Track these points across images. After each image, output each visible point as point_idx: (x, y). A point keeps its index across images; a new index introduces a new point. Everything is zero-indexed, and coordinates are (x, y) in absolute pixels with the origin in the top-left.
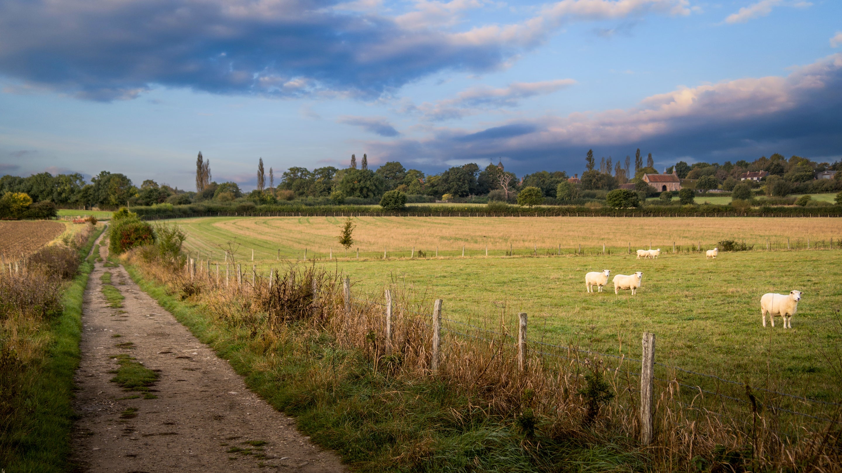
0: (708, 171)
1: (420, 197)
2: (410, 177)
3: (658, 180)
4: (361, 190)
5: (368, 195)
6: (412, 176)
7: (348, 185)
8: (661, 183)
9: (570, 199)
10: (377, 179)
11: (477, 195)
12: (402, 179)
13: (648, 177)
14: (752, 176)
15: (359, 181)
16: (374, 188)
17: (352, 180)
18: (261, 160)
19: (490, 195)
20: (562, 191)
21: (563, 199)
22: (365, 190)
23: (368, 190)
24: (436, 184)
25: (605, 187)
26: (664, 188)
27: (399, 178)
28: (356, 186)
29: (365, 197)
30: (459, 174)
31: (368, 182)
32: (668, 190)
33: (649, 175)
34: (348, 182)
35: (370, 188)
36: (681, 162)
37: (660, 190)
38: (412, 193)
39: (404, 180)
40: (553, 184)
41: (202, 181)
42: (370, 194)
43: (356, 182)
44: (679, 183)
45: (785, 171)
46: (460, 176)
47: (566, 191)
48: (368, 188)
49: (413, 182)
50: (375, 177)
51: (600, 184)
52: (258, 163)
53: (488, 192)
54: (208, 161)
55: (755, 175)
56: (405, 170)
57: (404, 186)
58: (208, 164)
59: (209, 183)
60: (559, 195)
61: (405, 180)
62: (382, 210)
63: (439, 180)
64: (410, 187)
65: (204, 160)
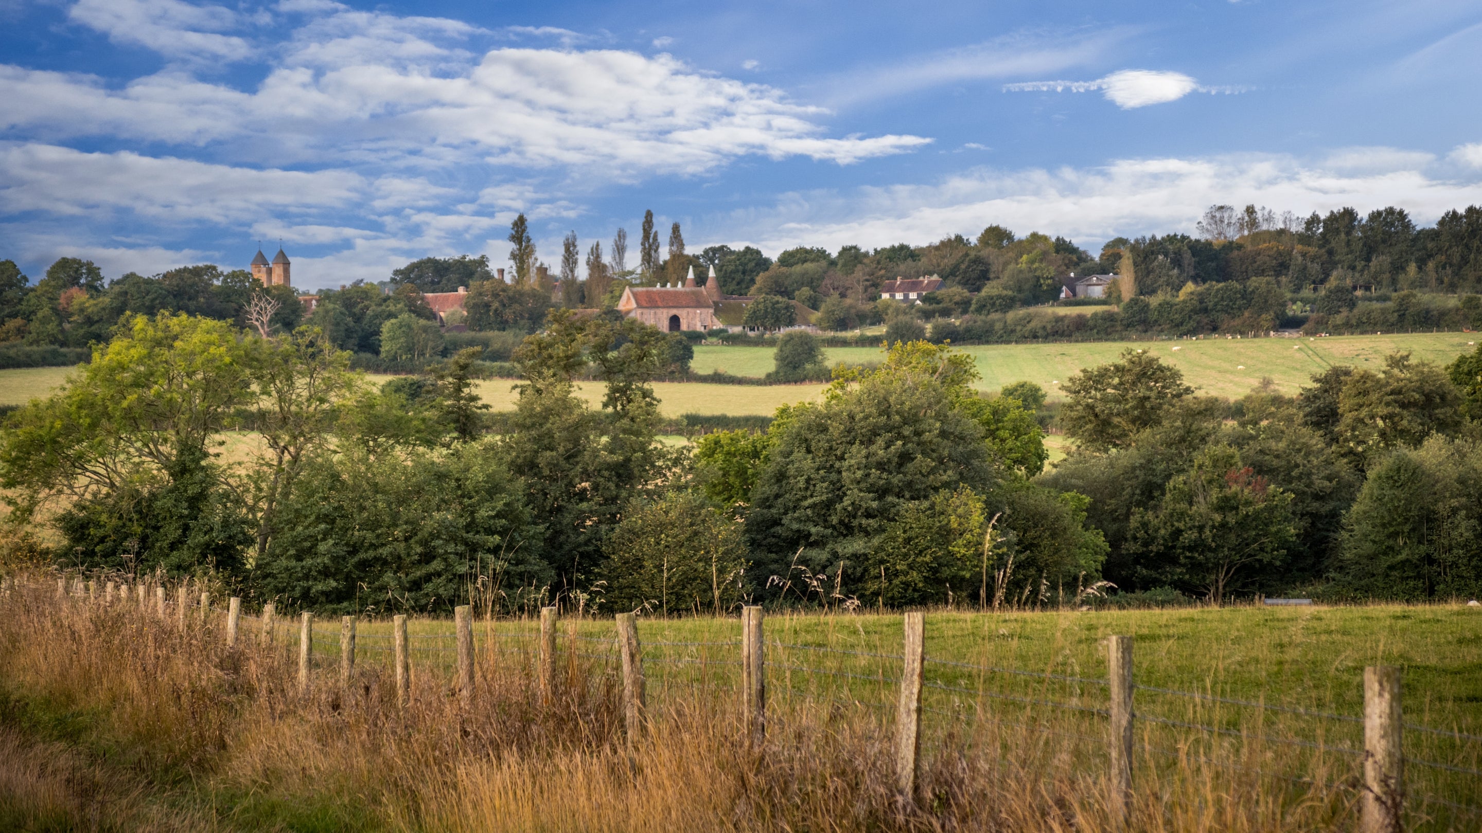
0: (803, 275)
1: (55, 353)
2: (33, 301)
3: (660, 304)
6: (38, 297)
8: (665, 311)
9: (411, 360)
12: (16, 304)
13: (635, 295)
14: (906, 289)
20: (392, 339)
21: (395, 358)
24: (96, 318)
25: (522, 322)
26: (675, 321)
27: (8, 302)
30: (150, 297)
32: (684, 327)
33: (636, 289)
36: (748, 248)
37: (664, 326)
38: (37, 342)
39: (19, 307)
40: (377, 321)
44: (712, 311)
45: (992, 276)
46: (153, 300)
47: (402, 340)
49: (40, 314)
51: (508, 314)
55: (914, 286)
56: (26, 280)
57: (19, 322)
60: (385, 348)
61: (23, 307)
63: (104, 309)
64: (34, 326)
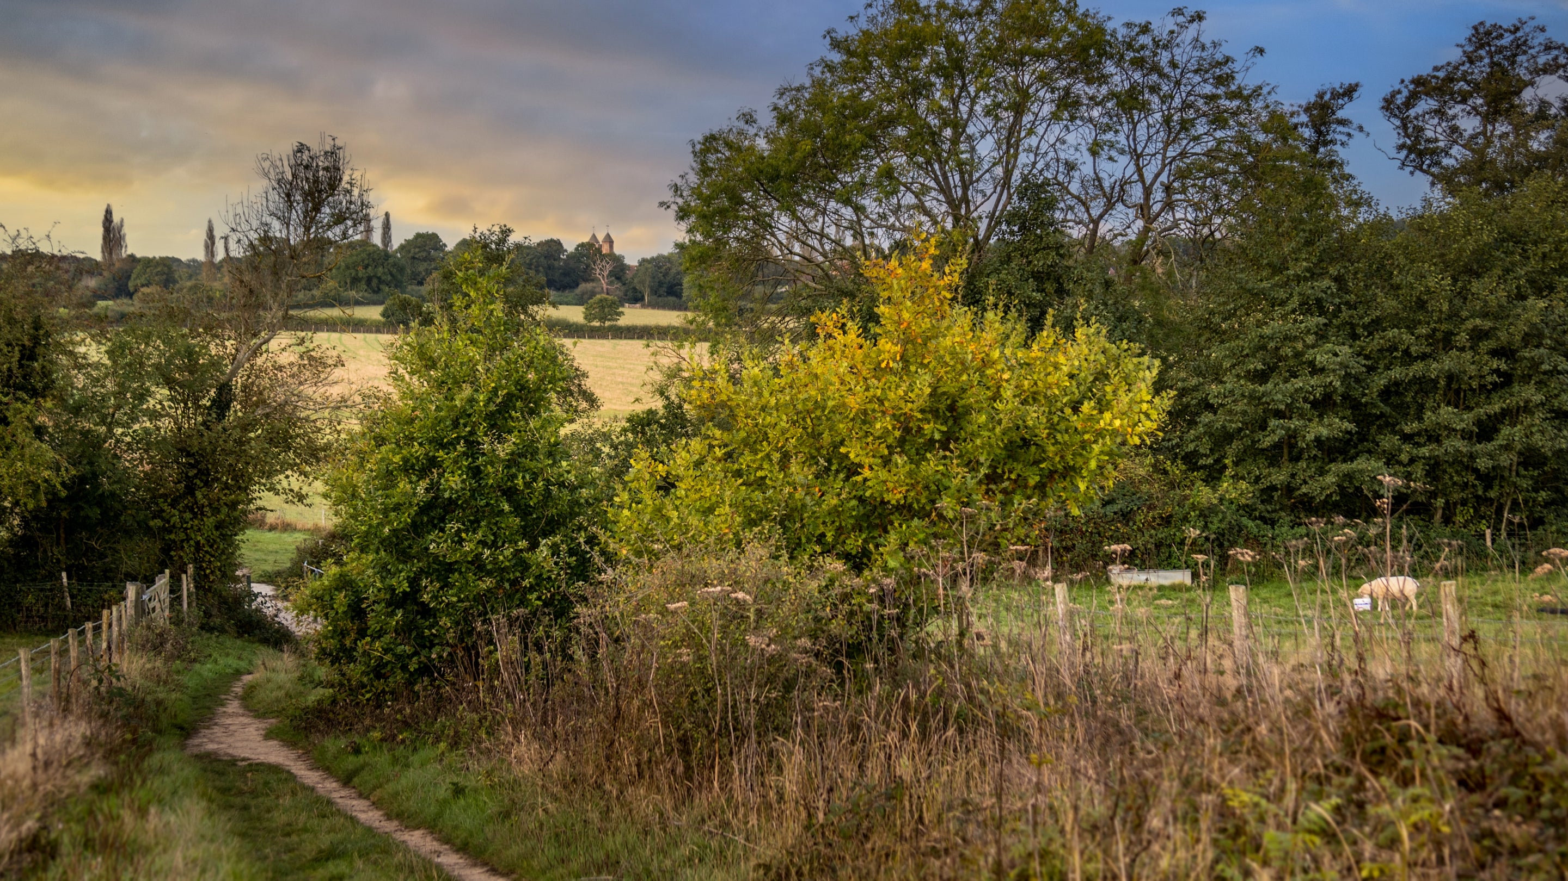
4: (369, 280)
5: (379, 289)
7: (347, 273)
10: (395, 265)
11: (558, 289)
15: (366, 267)
16: (389, 278)
17: (355, 266)
18: (210, 221)
19: (578, 290)
22: (374, 282)
23: (380, 281)
27: (434, 260)
28: (360, 275)
29: (374, 292)
31: (380, 269)
34: (348, 267)
35: (383, 278)
41: (111, 254)
42: (383, 287)
43: (360, 268)
48: (379, 278)
50: (391, 260)
52: (206, 228)
53: (577, 285)
54: (122, 220)
56: (446, 246)
58: (122, 226)
59: (124, 255)
62: (384, 324)
65: (116, 219)
